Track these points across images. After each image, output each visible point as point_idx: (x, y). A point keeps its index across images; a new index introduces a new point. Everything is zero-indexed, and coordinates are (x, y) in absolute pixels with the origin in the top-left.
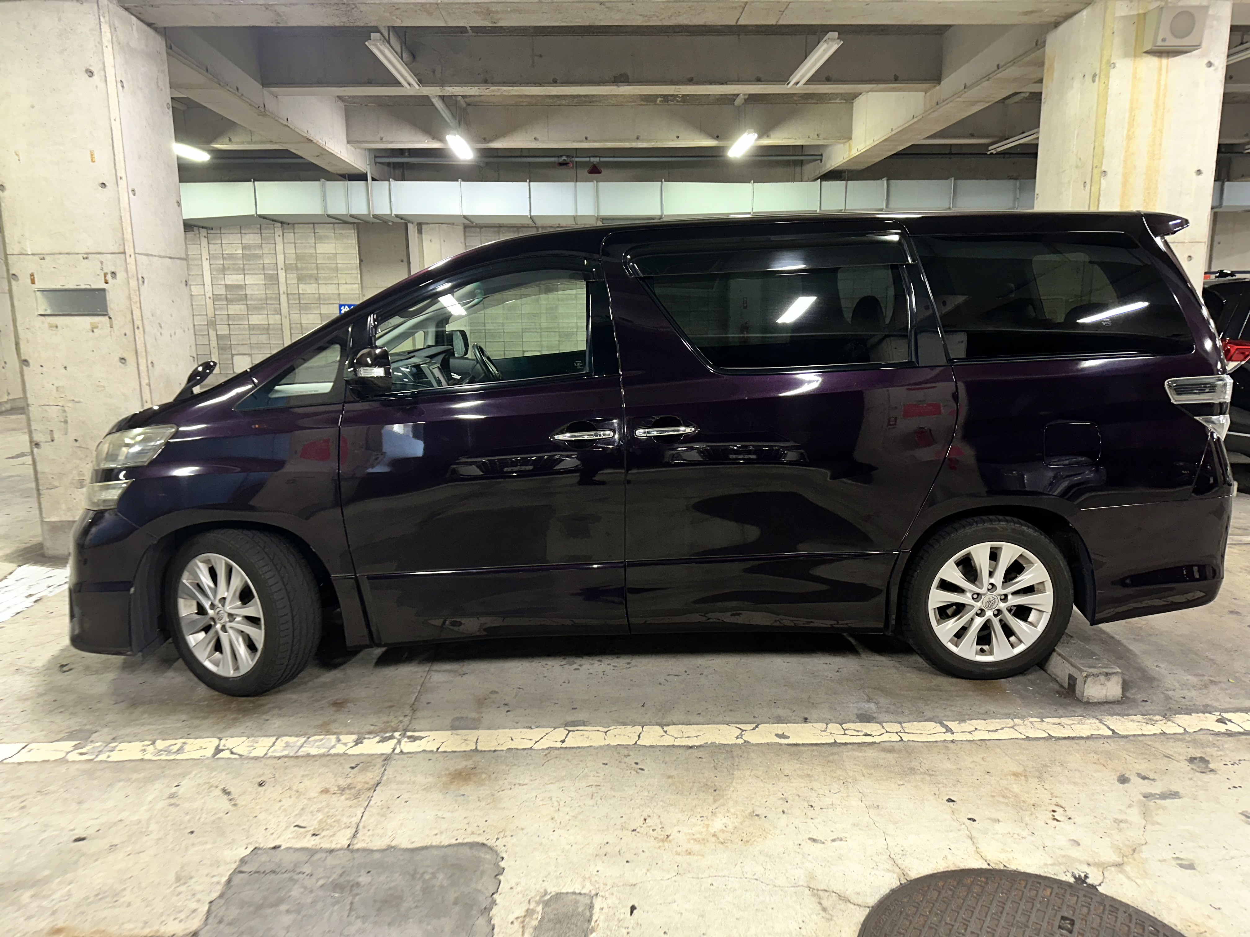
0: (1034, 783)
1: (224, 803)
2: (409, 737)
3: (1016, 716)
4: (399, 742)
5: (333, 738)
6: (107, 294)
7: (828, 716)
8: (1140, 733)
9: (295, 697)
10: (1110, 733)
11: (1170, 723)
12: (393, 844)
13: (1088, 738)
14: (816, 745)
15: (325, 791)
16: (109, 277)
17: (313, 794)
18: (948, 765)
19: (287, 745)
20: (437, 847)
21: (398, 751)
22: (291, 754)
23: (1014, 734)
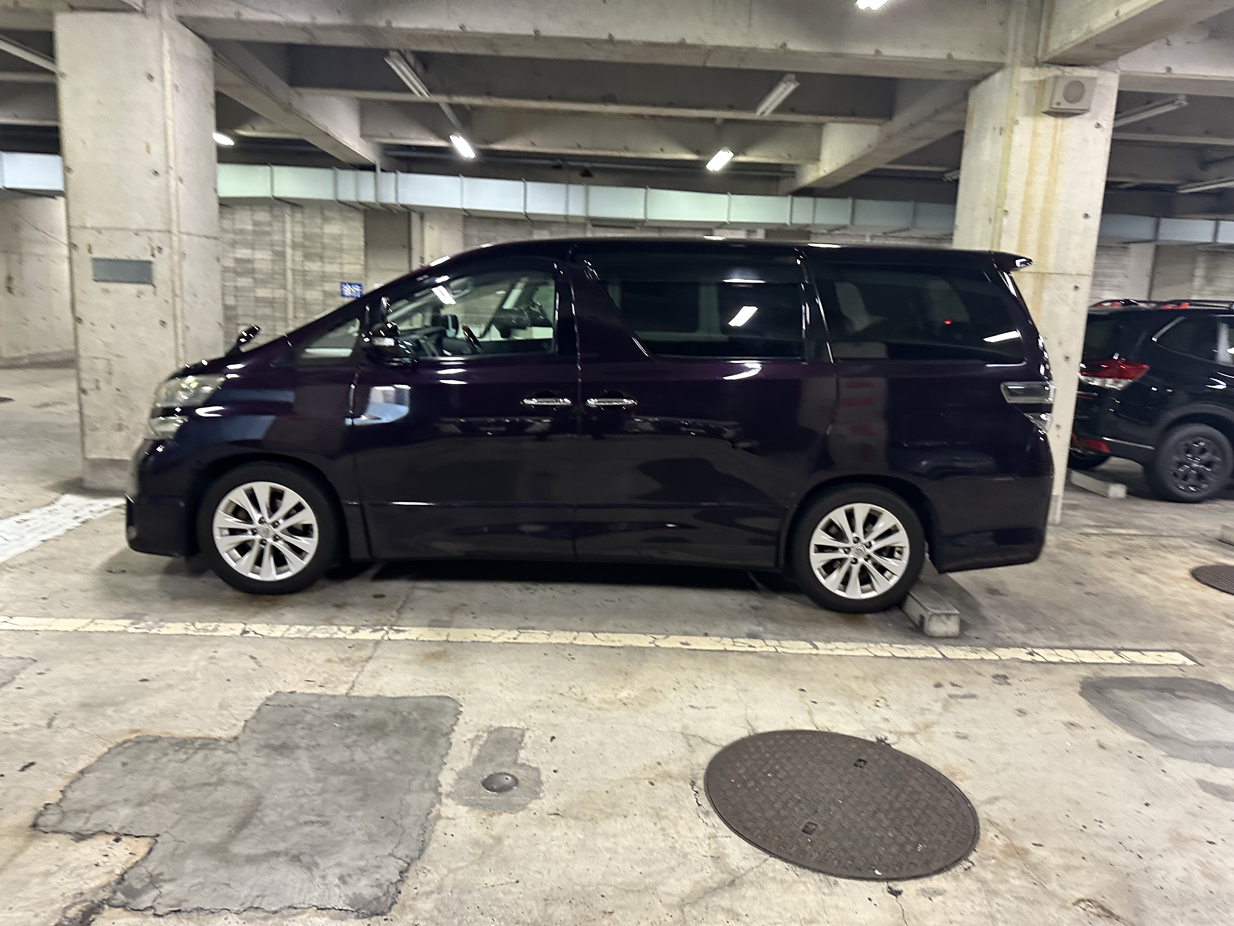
0: (870, 684)
1: (252, 664)
2: (395, 630)
3: (871, 642)
4: (387, 633)
5: (335, 628)
6: (154, 267)
7: (724, 632)
8: (963, 657)
9: (304, 600)
10: (941, 656)
11: (990, 653)
12: (381, 694)
13: (923, 659)
14: (710, 651)
15: (329, 661)
16: (156, 252)
17: (319, 662)
18: (808, 669)
19: (299, 631)
20: (414, 697)
21: (386, 638)
22: (303, 636)
23: (866, 653)
